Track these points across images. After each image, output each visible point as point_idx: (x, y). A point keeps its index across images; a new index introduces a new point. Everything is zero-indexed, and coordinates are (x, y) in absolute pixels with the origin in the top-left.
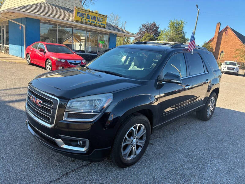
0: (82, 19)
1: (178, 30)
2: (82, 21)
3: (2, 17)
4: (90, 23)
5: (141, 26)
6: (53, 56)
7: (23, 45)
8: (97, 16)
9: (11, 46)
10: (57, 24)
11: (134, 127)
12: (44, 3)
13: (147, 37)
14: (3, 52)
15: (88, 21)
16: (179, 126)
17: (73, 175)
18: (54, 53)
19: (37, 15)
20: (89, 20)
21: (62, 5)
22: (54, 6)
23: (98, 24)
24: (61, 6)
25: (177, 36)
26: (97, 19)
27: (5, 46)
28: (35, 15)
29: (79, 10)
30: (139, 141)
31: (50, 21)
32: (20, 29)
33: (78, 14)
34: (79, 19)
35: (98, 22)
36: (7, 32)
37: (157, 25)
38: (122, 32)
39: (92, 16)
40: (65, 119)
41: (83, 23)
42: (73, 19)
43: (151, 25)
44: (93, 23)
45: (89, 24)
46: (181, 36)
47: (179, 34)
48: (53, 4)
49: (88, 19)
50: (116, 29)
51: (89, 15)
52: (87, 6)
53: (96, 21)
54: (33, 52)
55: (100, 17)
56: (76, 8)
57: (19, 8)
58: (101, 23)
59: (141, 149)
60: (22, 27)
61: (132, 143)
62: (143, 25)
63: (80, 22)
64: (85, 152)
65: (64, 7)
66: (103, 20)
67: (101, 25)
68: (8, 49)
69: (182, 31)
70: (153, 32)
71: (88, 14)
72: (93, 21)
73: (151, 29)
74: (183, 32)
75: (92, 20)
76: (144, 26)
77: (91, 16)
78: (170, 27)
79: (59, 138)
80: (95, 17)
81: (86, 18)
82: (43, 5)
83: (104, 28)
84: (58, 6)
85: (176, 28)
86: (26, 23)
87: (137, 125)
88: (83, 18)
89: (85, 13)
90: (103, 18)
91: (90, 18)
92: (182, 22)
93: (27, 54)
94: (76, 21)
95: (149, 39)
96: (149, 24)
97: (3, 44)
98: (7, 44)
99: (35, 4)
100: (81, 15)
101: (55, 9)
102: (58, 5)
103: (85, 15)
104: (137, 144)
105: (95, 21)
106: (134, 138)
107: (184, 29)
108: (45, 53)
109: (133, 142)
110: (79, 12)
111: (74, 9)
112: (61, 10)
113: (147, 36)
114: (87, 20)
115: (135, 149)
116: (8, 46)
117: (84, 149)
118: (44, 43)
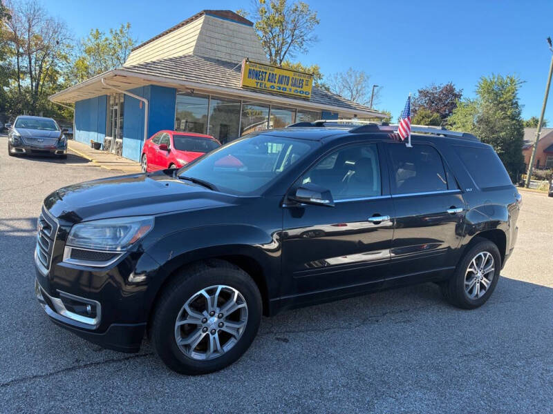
0: (257, 83)
1: (502, 100)
2: (259, 87)
3: (107, 84)
4: (275, 90)
5: (417, 95)
6: (181, 158)
7: (142, 139)
8: (291, 75)
9: (127, 141)
10: (209, 96)
11: (208, 292)
12: (190, 56)
13: (423, 118)
14: (114, 151)
15: (271, 87)
16: (384, 314)
17: (80, 373)
18: (186, 152)
19: (167, 80)
20: (273, 84)
21: (225, 58)
22: (208, 60)
23: (292, 93)
24: (223, 60)
25: (500, 114)
26: (290, 82)
27: (117, 140)
28: (164, 80)
29: (253, 66)
30: (226, 324)
31: (194, 89)
32: (141, 107)
33: (250, 73)
34: (252, 83)
35: (293, 88)
36: (122, 115)
37: (457, 91)
38: (349, 107)
39: (280, 76)
40: (67, 259)
41: (261, 91)
42: (240, 84)
43: (442, 91)
44: (281, 91)
45: (272, 94)
46: (508, 113)
47: (503, 109)
48: (207, 56)
49: (272, 82)
50: (337, 101)
51: (273, 74)
52: (292, 56)
53: (289, 86)
54: (152, 150)
55: (297, 77)
56: (247, 61)
57: (135, 67)
58: (299, 89)
59: (236, 341)
60: (143, 103)
61: (204, 325)
62: (420, 92)
63: (254, 90)
64: (95, 328)
65: (229, 61)
66: (304, 83)
67: (299, 94)
68: (120, 147)
69: (514, 101)
70: (446, 105)
71: (271, 72)
72: (282, 86)
73: (440, 100)
74: (516, 103)
75: (279, 85)
76: (424, 93)
77: (277, 77)
78: (480, 92)
79: (57, 295)
80: (286, 77)
81: (266, 82)
82: (186, 60)
83: (306, 99)
84: (218, 60)
85: (496, 94)
86: (149, 96)
87: (216, 289)
88: (260, 81)
89: (265, 71)
90: (305, 79)
91: (276, 81)
92: (512, 81)
93: (144, 154)
94: (245, 87)
95: (427, 123)
96: (436, 89)
97: (115, 138)
98: (121, 138)
99: (171, 60)
100: (256, 75)
101: (208, 66)
102: (217, 58)
103: (264, 75)
104: (222, 329)
105: (286, 86)
106: (212, 316)
107: (518, 96)
108: (169, 151)
109: (208, 322)
110: (252, 68)
111: (243, 64)
112: (222, 68)
113: (423, 115)
114: (269, 84)
115: (214, 338)
116: (121, 140)
117: (92, 322)
118: (171, 133)
